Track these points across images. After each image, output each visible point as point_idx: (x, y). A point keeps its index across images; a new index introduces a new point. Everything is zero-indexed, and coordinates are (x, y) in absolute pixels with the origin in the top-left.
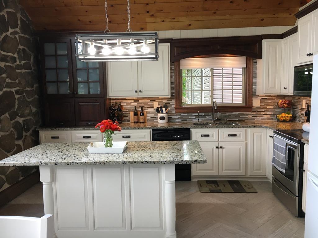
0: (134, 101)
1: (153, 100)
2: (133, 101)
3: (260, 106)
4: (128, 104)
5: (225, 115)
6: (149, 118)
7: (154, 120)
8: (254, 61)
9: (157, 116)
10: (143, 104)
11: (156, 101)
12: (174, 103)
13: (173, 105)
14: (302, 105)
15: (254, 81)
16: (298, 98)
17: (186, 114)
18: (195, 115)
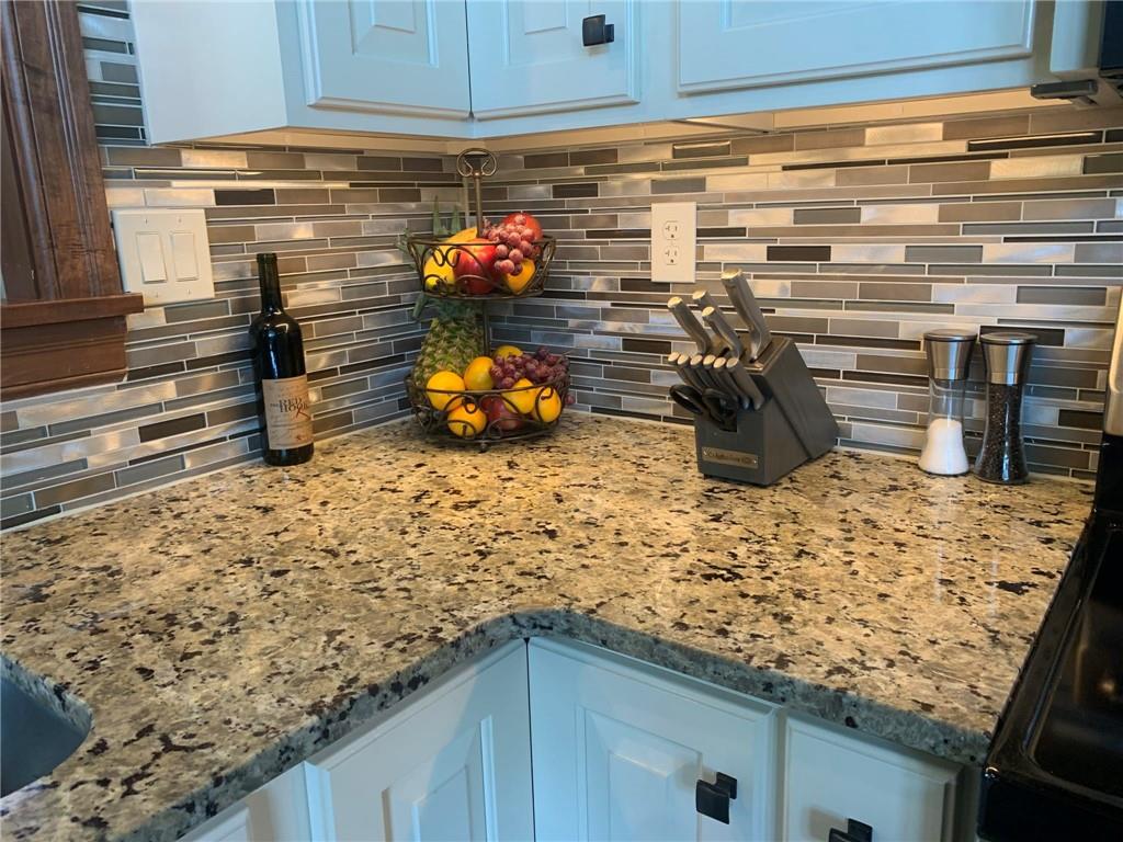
14: (642, 252)
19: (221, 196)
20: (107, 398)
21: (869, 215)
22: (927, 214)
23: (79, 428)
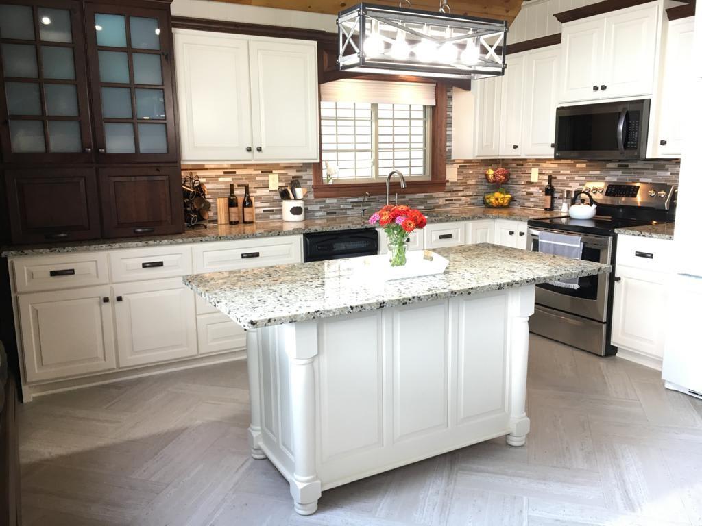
0: (225, 173)
1: (267, 170)
2: (221, 172)
3: (456, 181)
4: (210, 179)
5: (403, 199)
6: (261, 211)
7: (271, 217)
8: (448, 94)
9: (281, 206)
10: (246, 179)
11: (274, 172)
12: (312, 177)
13: (310, 180)
14: (530, 177)
15: (448, 133)
16: (518, 165)
17: (334, 201)
18: (351, 202)
19: (460, 166)
20: (441, 194)
21: (562, 172)
22: (568, 172)
23: (438, 198)
